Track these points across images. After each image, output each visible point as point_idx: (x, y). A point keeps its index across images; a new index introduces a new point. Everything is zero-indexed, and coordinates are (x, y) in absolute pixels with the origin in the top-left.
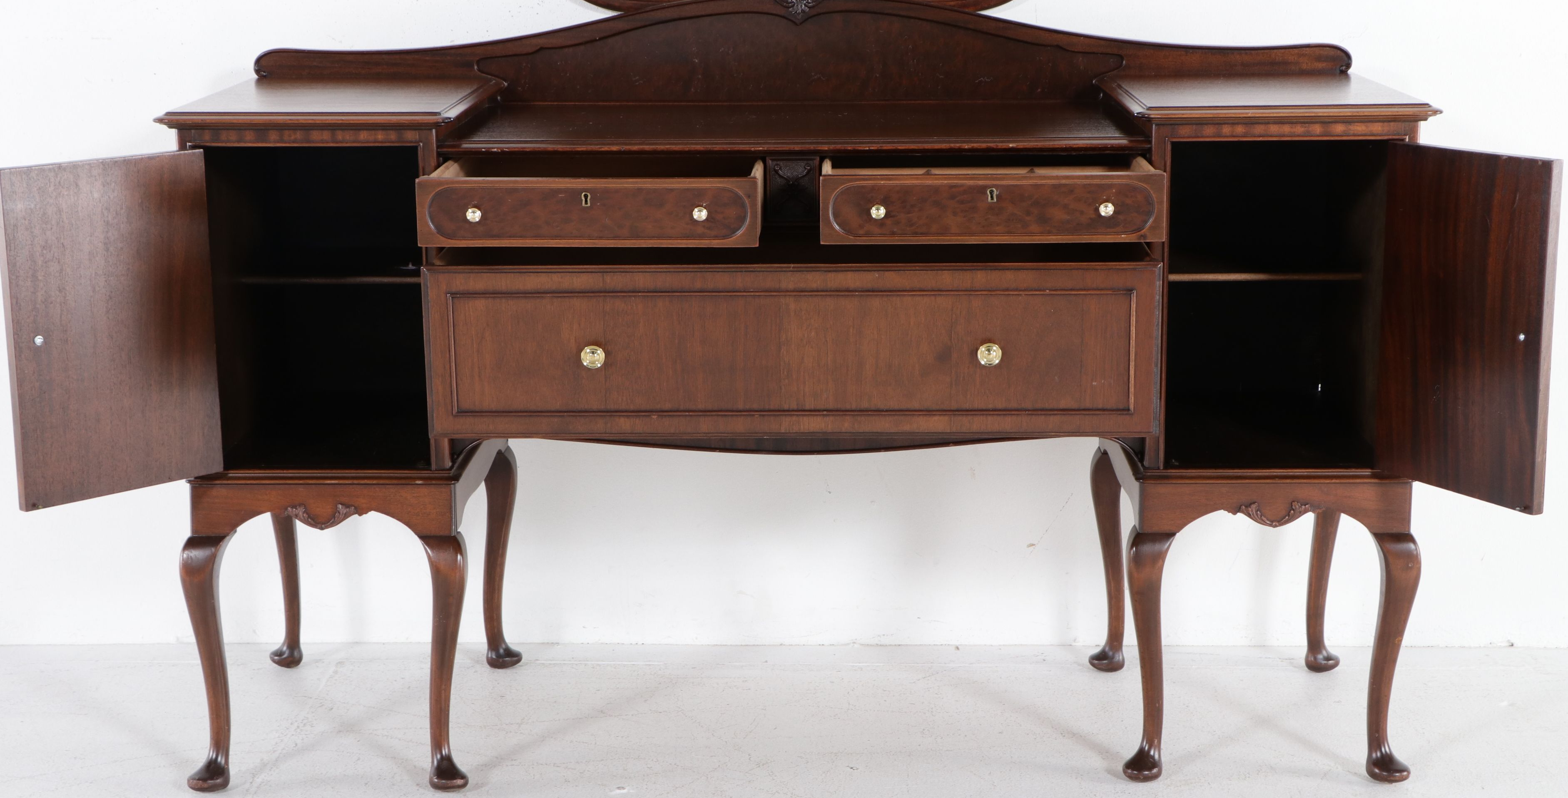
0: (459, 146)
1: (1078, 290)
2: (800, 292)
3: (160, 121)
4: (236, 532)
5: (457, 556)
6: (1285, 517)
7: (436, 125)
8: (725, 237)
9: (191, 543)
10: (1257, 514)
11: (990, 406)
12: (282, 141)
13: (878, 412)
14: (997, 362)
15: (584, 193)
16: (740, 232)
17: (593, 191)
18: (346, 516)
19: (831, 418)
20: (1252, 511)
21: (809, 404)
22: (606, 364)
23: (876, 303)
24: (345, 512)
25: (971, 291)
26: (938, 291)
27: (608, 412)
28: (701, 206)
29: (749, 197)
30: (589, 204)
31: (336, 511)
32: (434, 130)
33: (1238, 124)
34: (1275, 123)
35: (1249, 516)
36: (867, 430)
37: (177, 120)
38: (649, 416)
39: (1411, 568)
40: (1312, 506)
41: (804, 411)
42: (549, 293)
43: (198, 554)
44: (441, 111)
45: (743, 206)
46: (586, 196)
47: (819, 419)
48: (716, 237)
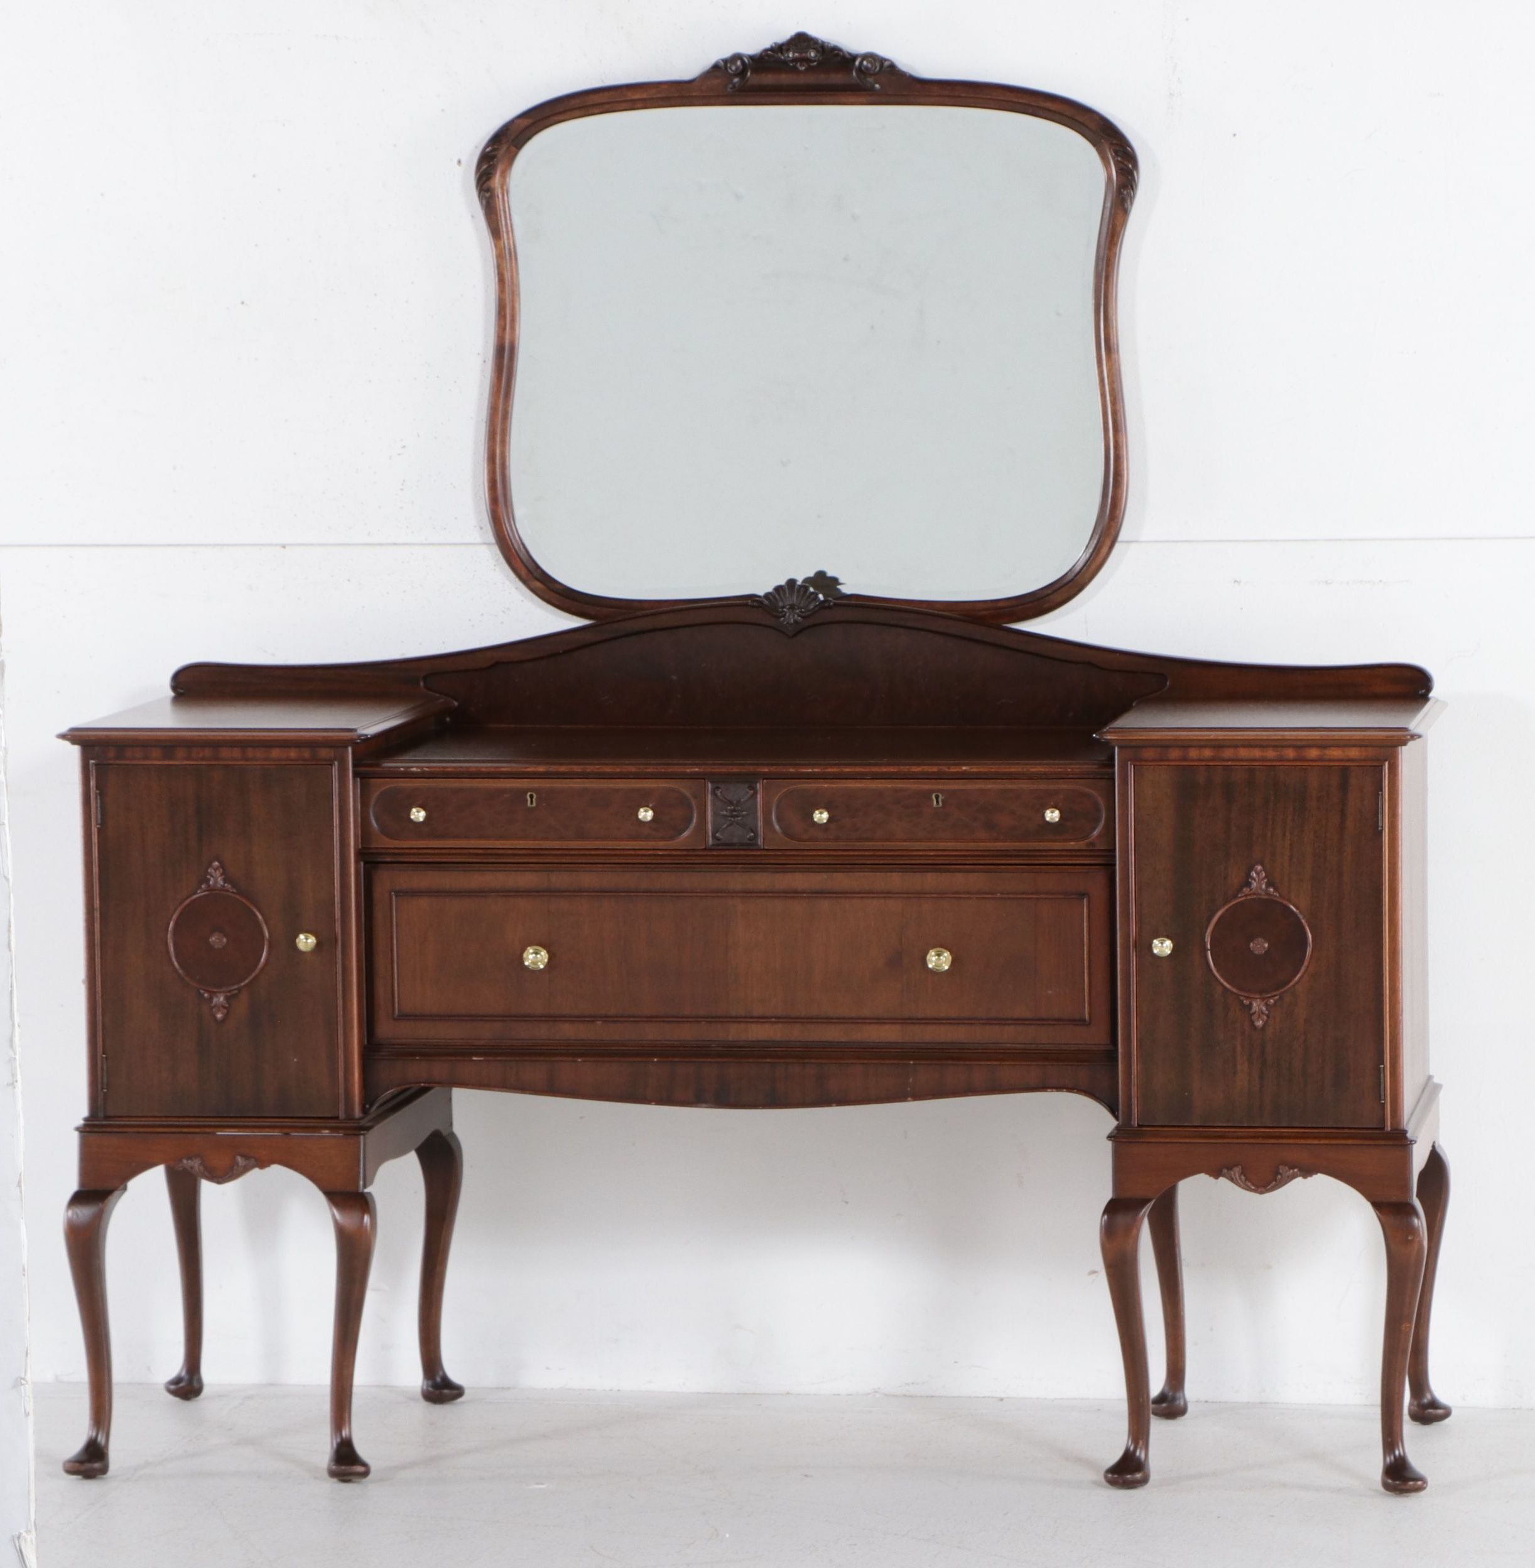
0: (378, 765)
1: (1029, 894)
2: (748, 894)
3: (63, 736)
4: (125, 1189)
5: (363, 1218)
6: (1271, 1183)
7: (352, 742)
8: (672, 838)
9: (78, 1199)
10: (1240, 1179)
11: (942, 1015)
12: (188, 758)
13: (828, 1020)
14: (946, 968)
15: (529, 793)
16: (686, 834)
17: (538, 791)
18: (246, 1169)
19: (780, 1026)
20: (1235, 1175)
21: (758, 1011)
22: (549, 965)
23: (825, 905)
24: (244, 1163)
25: (920, 894)
26: (887, 894)
27: (551, 1017)
28: (648, 806)
29: (695, 797)
30: (534, 805)
31: (235, 1163)
32: (350, 749)
33: (1205, 747)
34: (1244, 746)
35: (1232, 1180)
36: (817, 1039)
37: (80, 736)
38: (593, 1021)
39: (1411, 1241)
40: (1301, 1170)
41: (751, 1018)
42: (493, 892)
43: (84, 1213)
44: (359, 728)
45: (690, 807)
46: (531, 797)
47: (767, 1026)
48: (663, 839)
